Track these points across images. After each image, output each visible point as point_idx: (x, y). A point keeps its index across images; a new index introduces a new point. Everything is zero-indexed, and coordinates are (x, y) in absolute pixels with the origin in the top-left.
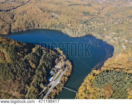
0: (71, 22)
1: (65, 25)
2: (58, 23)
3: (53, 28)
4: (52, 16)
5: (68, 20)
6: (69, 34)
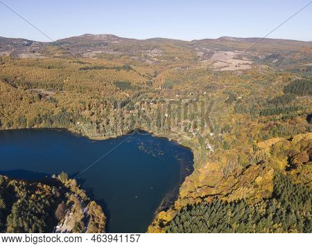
0: (89, 106)
1: (75, 115)
2: (57, 111)
3: (42, 125)
4: (40, 96)
5: (82, 103)
6: (88, 135)
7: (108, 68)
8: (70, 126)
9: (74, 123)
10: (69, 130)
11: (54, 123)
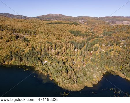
5: (50, 43)
7: (64, 24)
8: (37, 65)
9: (42, 62)
10: (36, 69)
11: (23, 61)
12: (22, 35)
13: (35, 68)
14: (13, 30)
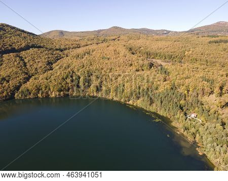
0: (221, 88)
1: (190, 99)
2: (163, 87)
3: (139, 103)
4: (151, 65)
5: (208, 81)
8: (176, 117)
9: (185, 114)
10: (173, 124)
11: (154, 105)
12: (159, 62)
13: (172, 122)
14: (147, 53)
